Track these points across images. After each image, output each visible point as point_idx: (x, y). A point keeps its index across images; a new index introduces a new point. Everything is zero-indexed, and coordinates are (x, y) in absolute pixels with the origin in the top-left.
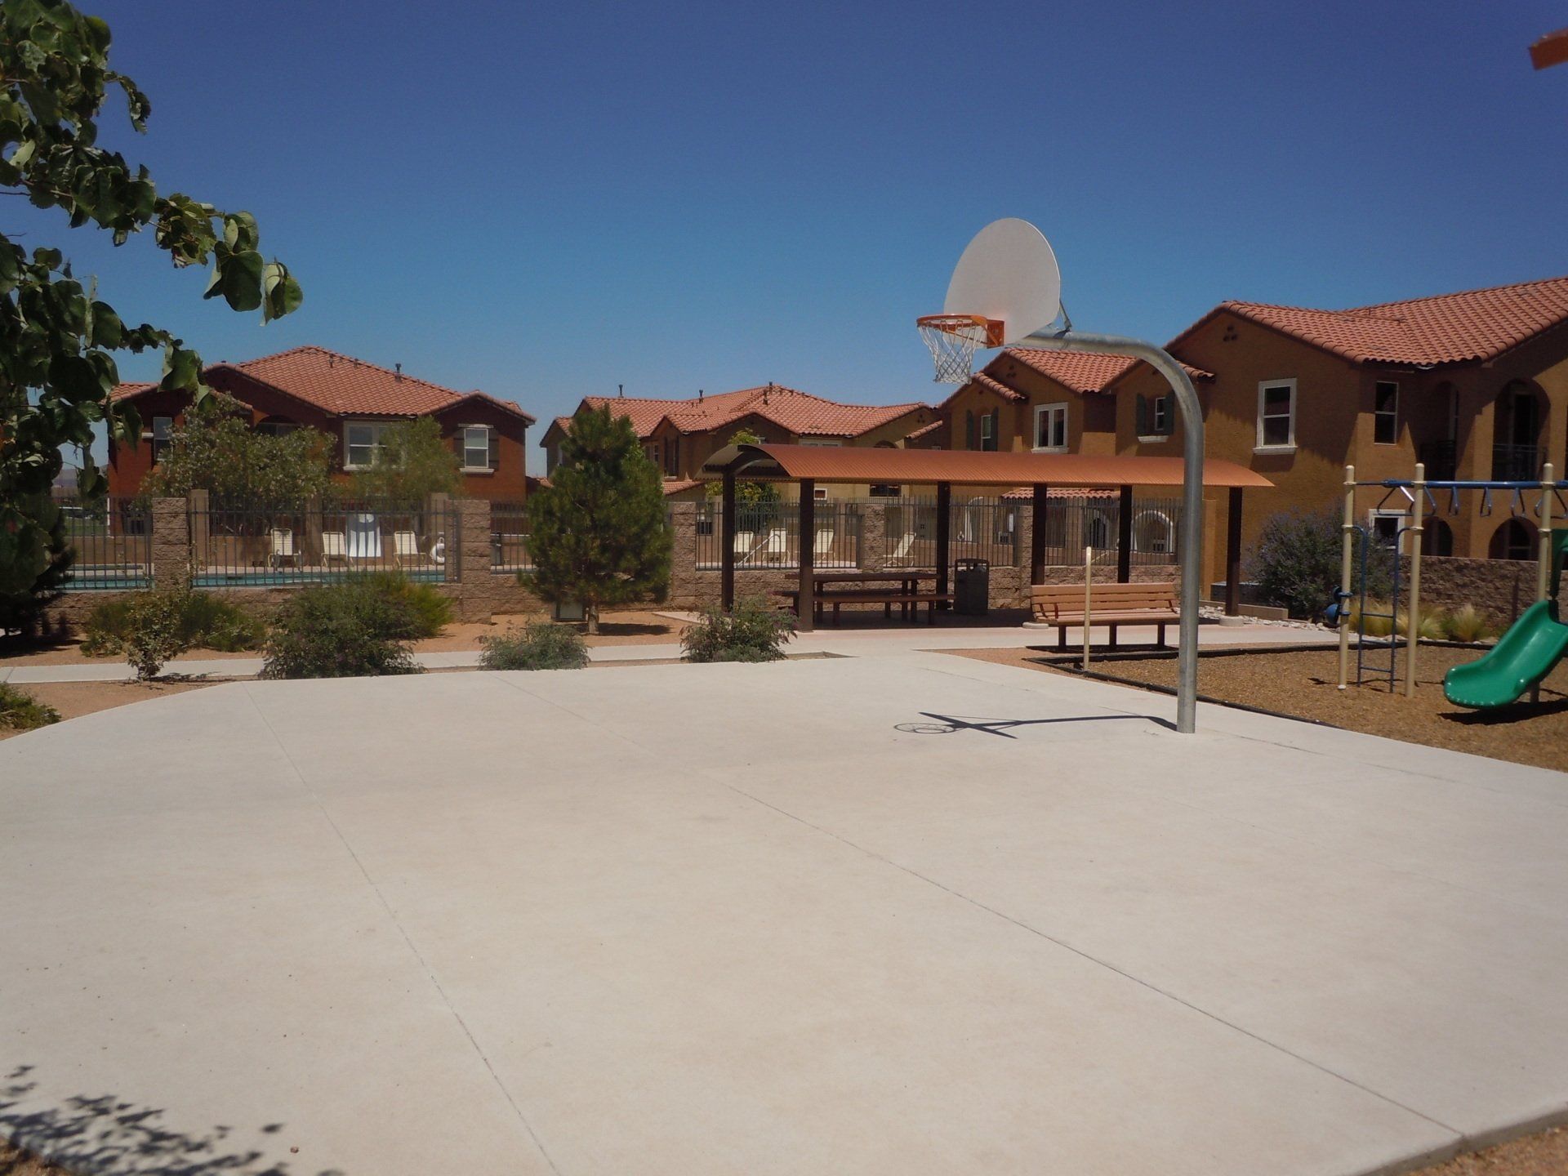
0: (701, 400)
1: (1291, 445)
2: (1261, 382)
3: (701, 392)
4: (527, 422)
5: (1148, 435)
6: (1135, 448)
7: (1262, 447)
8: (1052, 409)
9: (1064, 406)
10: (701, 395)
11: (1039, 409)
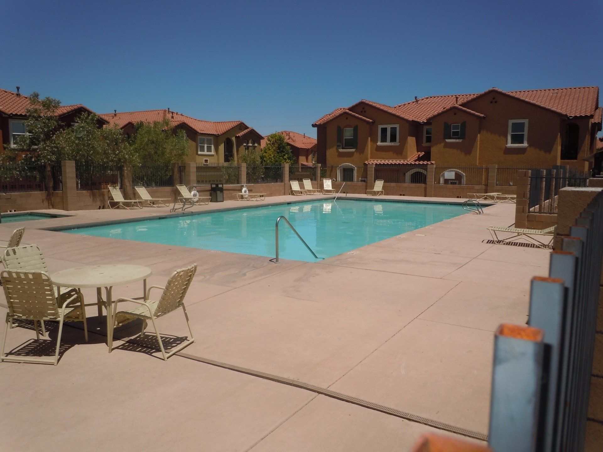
0: (115, 115)
1: (525, 145)
2: (509, 120)
3: (115, 111)
4: (106, 123)
5: (449, 139)
6: (443, 144)
7: (510, 145)
8: (389, 127)
9: (397, 126)
10: (115, 112)
11: (380, 127)
